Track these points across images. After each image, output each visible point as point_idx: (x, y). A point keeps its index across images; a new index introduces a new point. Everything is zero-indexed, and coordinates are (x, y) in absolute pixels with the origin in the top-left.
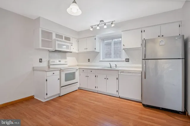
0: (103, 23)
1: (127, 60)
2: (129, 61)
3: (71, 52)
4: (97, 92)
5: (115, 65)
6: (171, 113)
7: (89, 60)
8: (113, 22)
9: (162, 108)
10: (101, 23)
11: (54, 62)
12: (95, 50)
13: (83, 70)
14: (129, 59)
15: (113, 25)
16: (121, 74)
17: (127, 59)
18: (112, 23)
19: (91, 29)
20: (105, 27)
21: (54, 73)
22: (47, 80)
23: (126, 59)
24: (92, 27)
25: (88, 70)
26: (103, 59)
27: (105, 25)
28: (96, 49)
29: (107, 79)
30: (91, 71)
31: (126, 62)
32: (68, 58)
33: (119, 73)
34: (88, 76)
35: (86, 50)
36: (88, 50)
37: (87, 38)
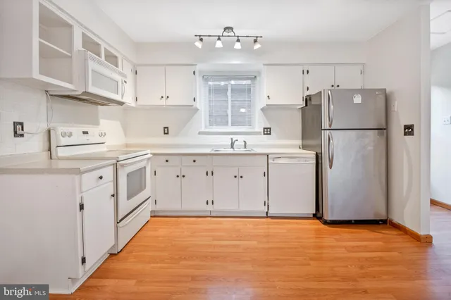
0: (232, 34)
1: (267, 131)
2: (270, 134)
3: (121, 104)
4: (209, 215)
5: (243, 143)
6: (373, 227)
7: (166, 131)
8: (257, 37)
9: (355, 220)
10: (225, 34)
11: (70, 135)
12: (193, 103)
13: (167, 158)
14: (270, 129)
15: (257, 46)
16: (275, 162)
17: (267, 128)
18: (255, 41)
19: (199, 44)
20: (238, 46)
21: (101, 178)
22: (82, 207)
23: (264, 129)
24: (201, 40)
25: (184, 158)
26: (206, 127)
27: (238, 41)
28: (197, 99)
29: (241, 177)
30: (194, 161)
31: (264, 134)
32: (102, 121)
33: (270, 161)
34: (184, 176)
35: (163, 102)
36: (170, 102)
37: (167, 67)
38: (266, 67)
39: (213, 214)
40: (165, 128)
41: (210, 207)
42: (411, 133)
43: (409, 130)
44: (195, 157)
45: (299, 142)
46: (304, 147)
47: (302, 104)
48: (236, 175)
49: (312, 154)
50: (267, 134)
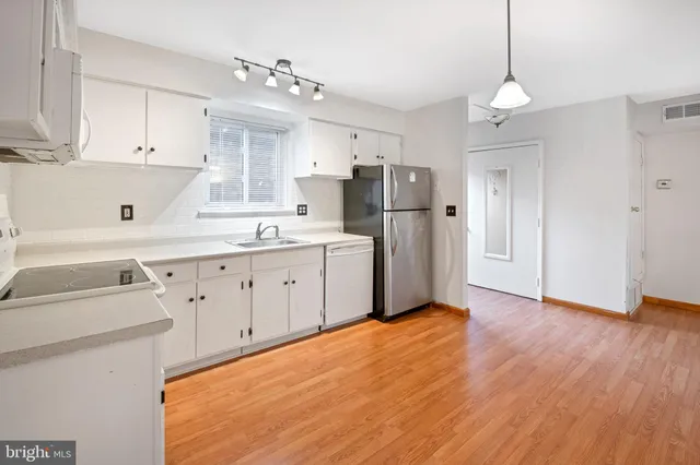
0: (286, 70)
1: (302, 210)
2: (306, 214)
4: (240, 354)
7: (127, 213)
8: (318, 84)
10: (279, 68)
12: (202, 164)
13: (169, 268)
14: (305, 206)
15: (318, 97)
16: (334, 254)
17: (302, 206)
18: (317, 90)
19: (241, 75)
20: (294, 90)
23: (299, 206)
24: (247, 68)
27: (297, 83)
30: (223, 268)
31: (299, 214)
33: (328, 254)
34: (203, 298)
35: (139, 158)
36: (153, 159)
37: (150, 92)
38: (312, 121)
39: (245, 352)
40: (123, 207)
41: (246, 341)
42: (454, 214)
43: (451, 211)
44: (222, 262)
45: (340, 224)
46: (347, 230)
47: (349, 175)
48: (286, 280)
49: (368, 240)
50: (302, 214)
